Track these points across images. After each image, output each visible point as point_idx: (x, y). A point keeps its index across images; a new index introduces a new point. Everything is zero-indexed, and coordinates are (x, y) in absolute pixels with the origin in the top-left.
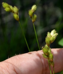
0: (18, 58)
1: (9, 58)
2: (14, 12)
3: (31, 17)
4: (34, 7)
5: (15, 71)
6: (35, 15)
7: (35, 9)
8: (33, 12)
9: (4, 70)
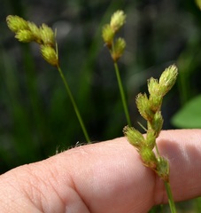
0: (83, 153)
1: (59, 152)
2: (42, 42)
3: (110, 47)
4: (117, 18)
5: (75, 189)
6: (120, 39)
7: (122, 24)
8: (113, 32)
9: (42, 187)
